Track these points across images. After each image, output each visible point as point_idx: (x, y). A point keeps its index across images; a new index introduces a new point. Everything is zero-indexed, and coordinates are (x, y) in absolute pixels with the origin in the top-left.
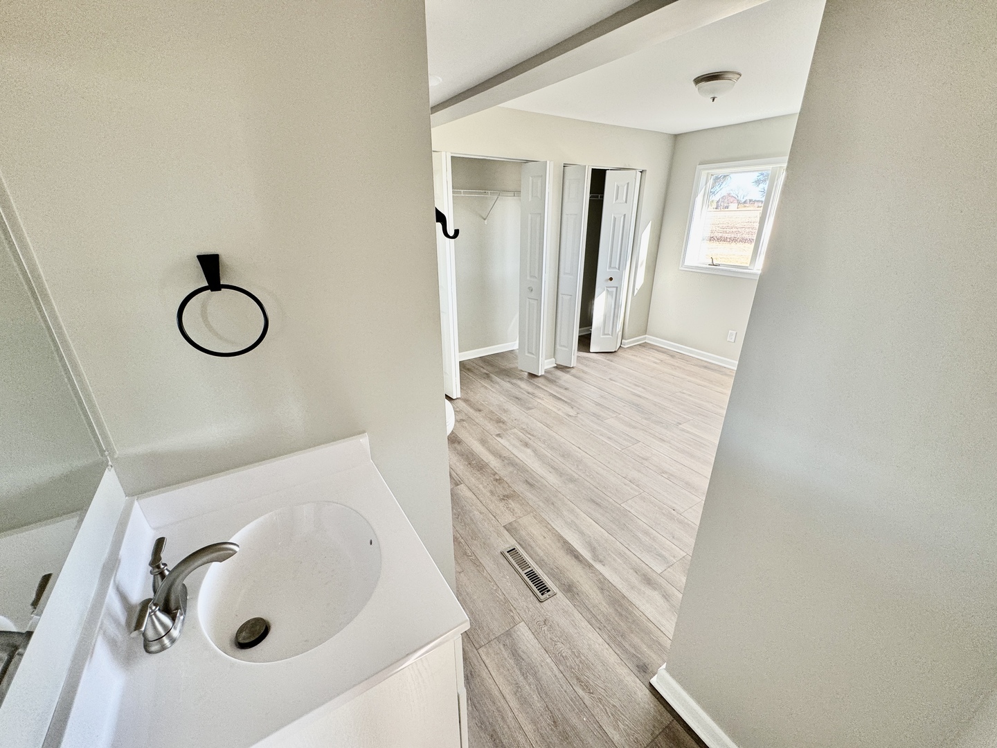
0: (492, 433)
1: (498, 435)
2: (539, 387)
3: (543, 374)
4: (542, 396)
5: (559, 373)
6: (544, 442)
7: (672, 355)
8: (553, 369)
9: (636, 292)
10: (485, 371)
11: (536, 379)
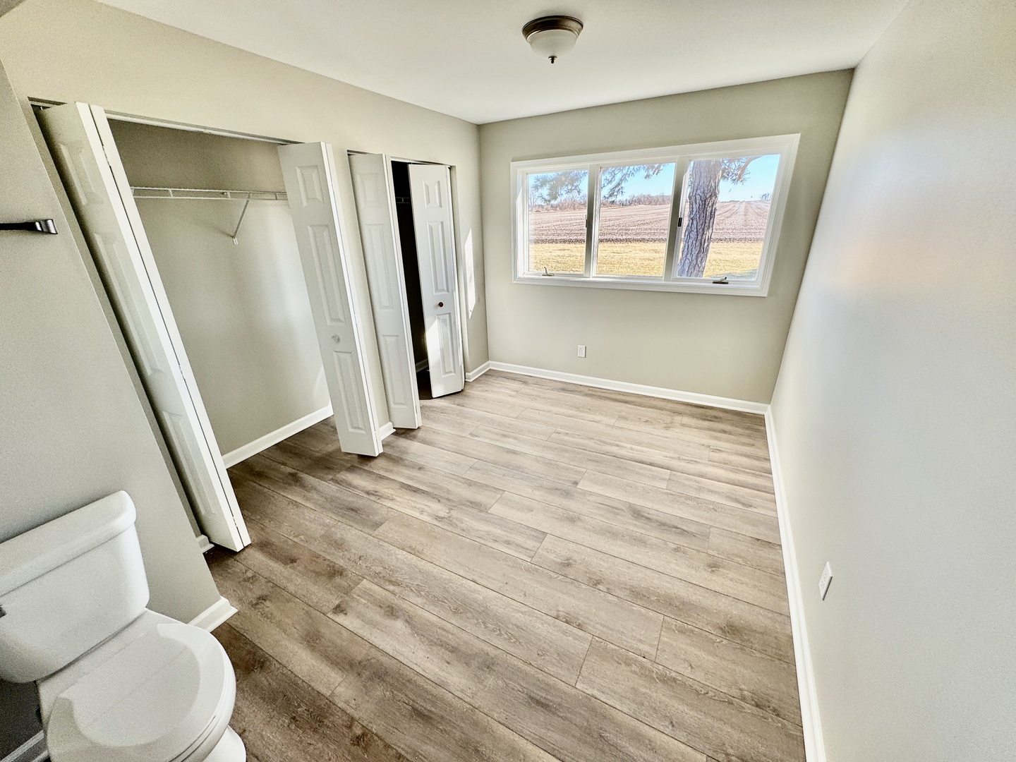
0: (324, 609)
1: (339, 609)
2: (382, 477)
3: (381, 451)
4: (391, 491)
5: (403, 442)
6: (418, 592)
7: (524, 380)
8: (393, 438)
9: (470, 314)
10: (289, 470)
11: (373, 463)
